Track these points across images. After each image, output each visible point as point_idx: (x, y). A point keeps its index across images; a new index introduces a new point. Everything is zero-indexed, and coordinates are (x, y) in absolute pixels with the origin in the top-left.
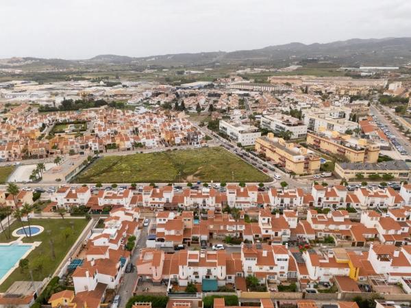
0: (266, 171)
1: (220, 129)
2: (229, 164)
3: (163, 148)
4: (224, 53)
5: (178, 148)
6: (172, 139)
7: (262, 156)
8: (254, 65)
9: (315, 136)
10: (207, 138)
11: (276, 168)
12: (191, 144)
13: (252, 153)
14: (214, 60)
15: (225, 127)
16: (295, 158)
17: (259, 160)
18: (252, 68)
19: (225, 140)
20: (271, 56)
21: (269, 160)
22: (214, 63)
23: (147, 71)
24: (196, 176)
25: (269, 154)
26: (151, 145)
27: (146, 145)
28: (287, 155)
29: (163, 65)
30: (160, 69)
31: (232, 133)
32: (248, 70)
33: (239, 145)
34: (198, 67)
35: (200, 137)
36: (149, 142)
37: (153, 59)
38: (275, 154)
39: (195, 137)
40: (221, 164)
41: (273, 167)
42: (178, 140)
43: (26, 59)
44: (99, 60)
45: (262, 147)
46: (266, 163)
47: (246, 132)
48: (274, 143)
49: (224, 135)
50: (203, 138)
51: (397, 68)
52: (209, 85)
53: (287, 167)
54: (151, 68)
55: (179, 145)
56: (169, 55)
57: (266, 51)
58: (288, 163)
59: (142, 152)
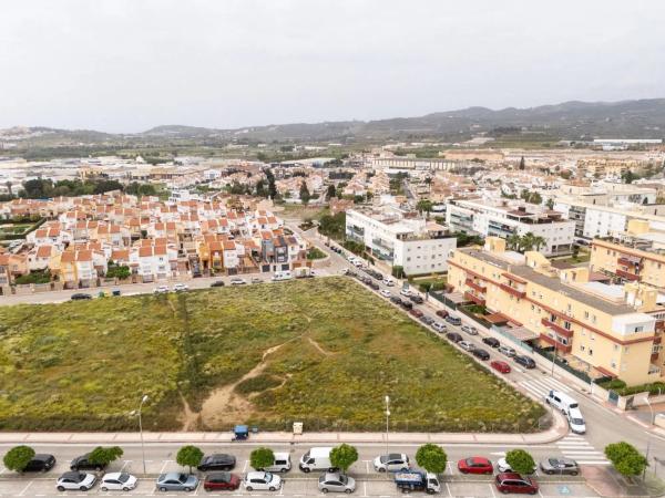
0: (506, 370)
1: (348, 231)
2: (369, 337)
3: (187, 281)
4: (363, 122)
5: (227, 280)
6: (217, 256)
7: (475, 308)
8: (411, 138)
9: (621, 247)
10: (313, 254)
11: (536, 357)
12: (266, 269)
13: (440, 298)
14: (345, 132)
15: (360, 225)
16: (620, 326)
17: (468, 321)
18: (409, 143)
19: (358, 259)
20: (439, 125)
21: (503, 323)
22: (346, 136)
23: (230, 146)
25: (496, 301)
26: (155, 271)
27: (141, 272)
28: (578, 310)
29: (263, 139)
30: (255, 144)
31: (378, 242)
32: (402, 145)
33: (399, 273)
34: (321, 142)
35: (293, 251)
36: (148, 265)
38: (525, 305)
39: (281, 250)
40: (345, 336)
41: (524, 351)
42: (231, 260)
43: (34, 130)
45: (472, 279)
46: (493, 333)
47: (415, 238)
48: (516, 269)
49: (357, 248)
50: (303, 255)
53: (576, 351)
54: (239, 143)
55: (232, 271)
56: (273, 126)
57: (431, 120)
58: (581, 338)
59: (117, 293)
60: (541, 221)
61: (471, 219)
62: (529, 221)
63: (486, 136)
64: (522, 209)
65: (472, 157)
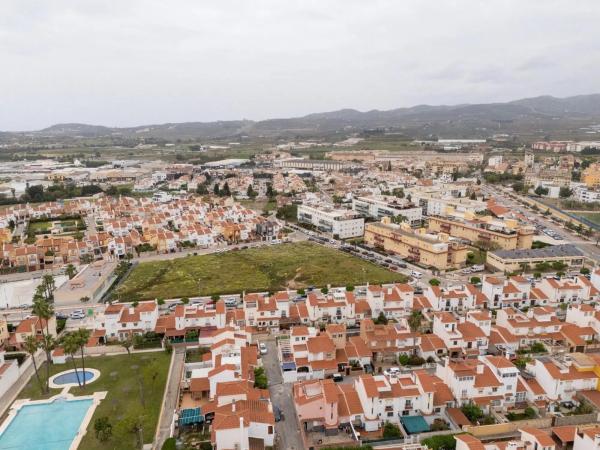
0: (396, 269)
1: (299, 217)
2: (338, 263)
3: (225, 247)
4: (251, 122)
5: (249, 245)
6: (237, 233)
7: (380, 249)
8: (299, 138)
10: (286, 231)
11: (407, 264)
12: (264, 239)
13: (364, 247)
14: (239, 131)
16: (436, 248)
17: (376, 255)
18: (297, 143)
19: (311, 233)
20: (318, 125)
21: (392, 254)
22: (239, 135)
23: (141, 146)
24: (298, 280)
25: (389, 245)
26: (206, 243)
27: (198, 244)
28: (421, 244)
29: (166, 138)
30: (162, 143)
31: (322, 222)
32: (292, 145)
33: (336, 237)
34: (218, 141)
35: (276, 229)
37: (147, 130)
38: (401, 245)
39: (270, 229)
40: (326, 263)
41: (401, 263)
42: (244, 235)
44: (58, 132)
45: (377, 237)
46: (389, 258)
47: (343, 219)
48: (397, 230)
49: (309, 226)
50: (281, 231)
51: (484, 141)
52: (247, 163)
53: (422, 261)
54: (147, 143)
55: (247, 241)
56: (170, 125)
57: (310, 120)
58: (423, 255)
59: (196, 254)
60: (405, 208)
61: (367, 208)
62: (399, 208)
63: (358, 137)
64: (395, 202)
65: (351, 158)
